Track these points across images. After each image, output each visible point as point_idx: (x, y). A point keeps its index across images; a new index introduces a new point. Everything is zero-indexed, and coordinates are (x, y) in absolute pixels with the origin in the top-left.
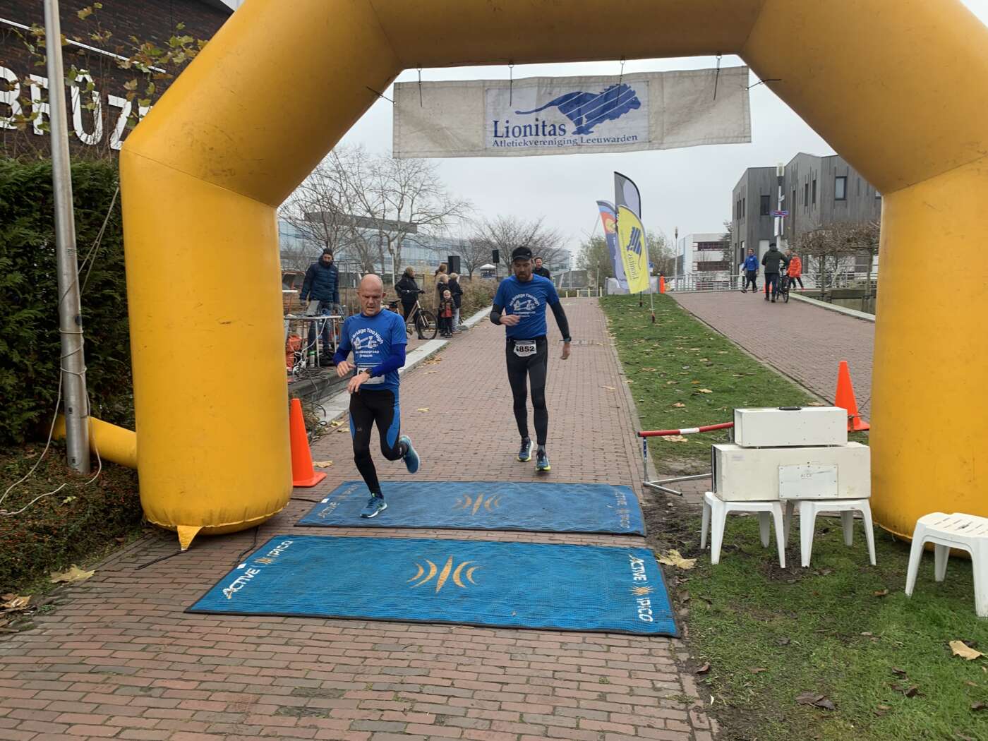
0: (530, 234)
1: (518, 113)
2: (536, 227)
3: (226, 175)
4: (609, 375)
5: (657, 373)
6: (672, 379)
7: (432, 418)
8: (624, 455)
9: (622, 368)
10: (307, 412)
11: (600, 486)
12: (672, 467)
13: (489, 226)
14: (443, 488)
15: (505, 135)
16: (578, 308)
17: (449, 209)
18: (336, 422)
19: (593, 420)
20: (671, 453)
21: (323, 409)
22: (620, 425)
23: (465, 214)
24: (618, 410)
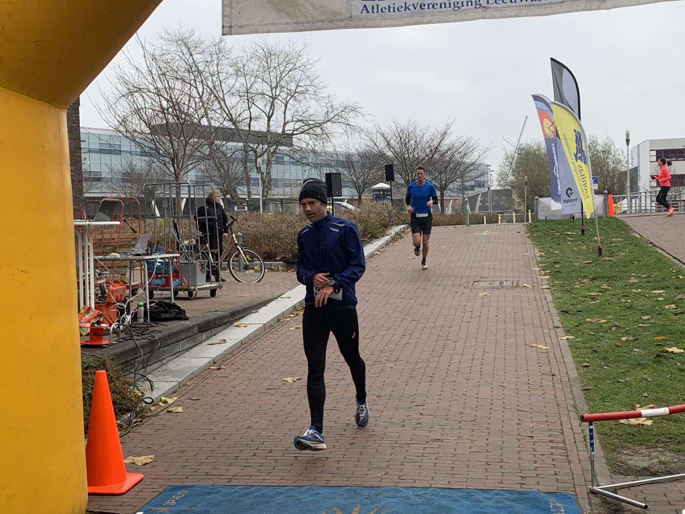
0: (435, 143)
2: (444, 135)
4: (541, 329)
6: (627, 333)
8: (562, 445)
9: (558, 317)
10: (126, 386)
11: (529, 493)
12: (630, 463)
13: (383, 135)
14: (304, 496)
16: (499, 238)
17: (332, 115)
18: (167, 398)
19: (518, 393)
20: (630, 442)
21: (150, 381)
22: (555, 400)
23: (352, 121)
24: (553, 378)
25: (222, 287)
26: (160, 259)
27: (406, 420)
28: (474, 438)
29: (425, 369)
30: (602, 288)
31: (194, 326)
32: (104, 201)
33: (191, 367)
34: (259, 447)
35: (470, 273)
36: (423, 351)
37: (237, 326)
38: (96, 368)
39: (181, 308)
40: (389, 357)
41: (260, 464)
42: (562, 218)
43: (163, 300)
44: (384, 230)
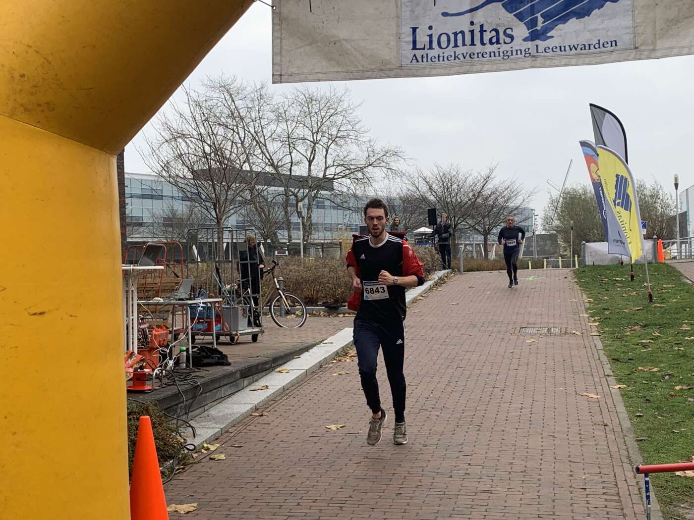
0: (478, 188)
1: (445, 14)
2: (487, 179)
3: (43, 111)
4: (591, 377)
5: (658, 373)
6: (680, 382)
7: (339, 439)
8: (616, 498)
9: (609, 365)
10: (169, 432)
12: (687, 516)
13: (425, 179)
15: (427, 46)
16: (545, 283)
17: (373, 159)
18: (209, 445)
19: (569, 444)
20: (687, 496)
21: (192, 428)
22: (608, 451)
23: (394, 166)
24: (605, 428)
25: (264, 332)
26: (203, 303)
27: (454, 470)
28: (524, 490)
29: (472, 418)
30: (653, 336)
31: (236, 372)
32: (149, 246)
33: (233, 414)
34: (303, 497)
35: (516, 319)
36: (470, 398)
37: (279, 372)
38: (139, 414)
39: (224, 353)
40: (435, 405)
41: (304, 514)
42: (611, 264)
43: (205, 345)
44: (428, 276)
